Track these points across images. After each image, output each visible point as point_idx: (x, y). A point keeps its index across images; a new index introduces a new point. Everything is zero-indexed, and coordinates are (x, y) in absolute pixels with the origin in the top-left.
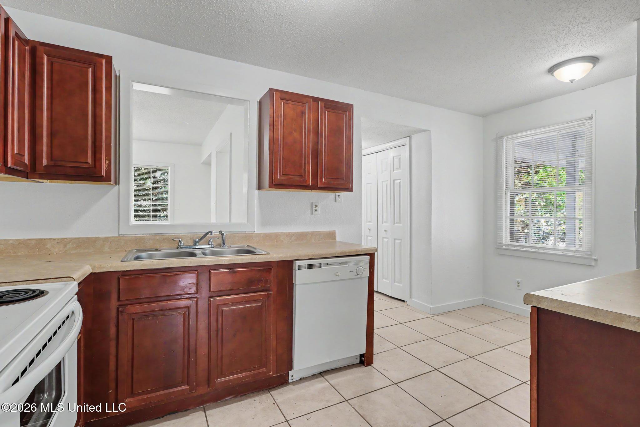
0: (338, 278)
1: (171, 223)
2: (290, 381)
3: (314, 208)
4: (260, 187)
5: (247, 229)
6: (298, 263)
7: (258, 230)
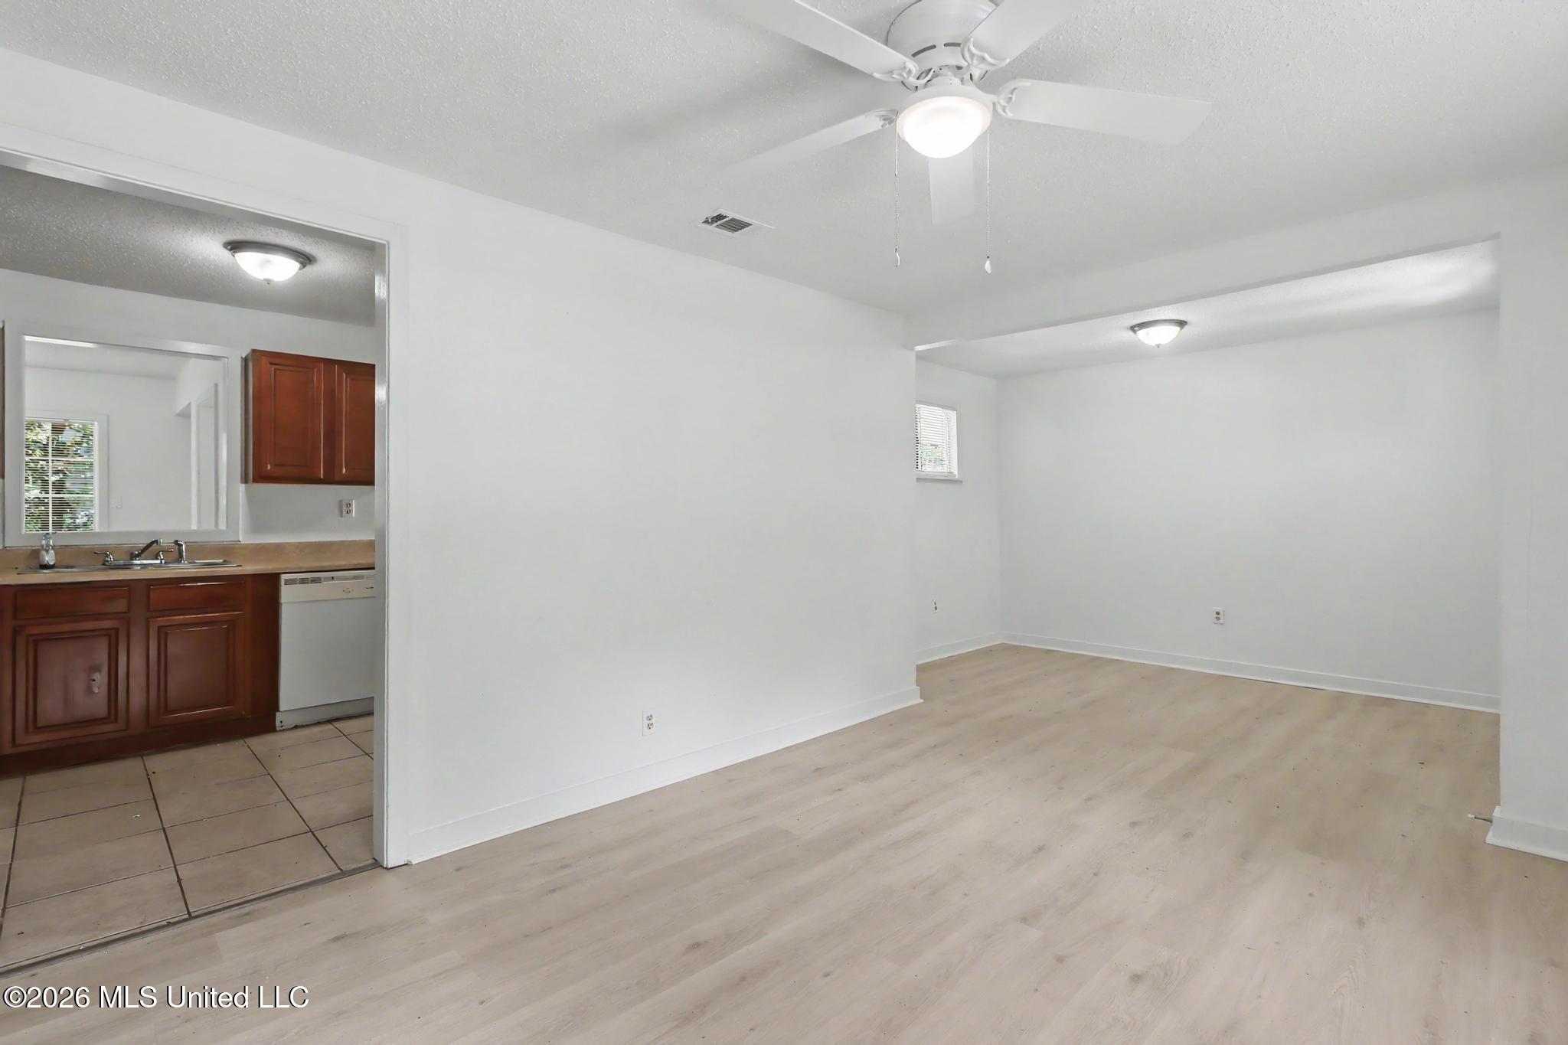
0: (349, 596)
1: (101, 531)
2: (278, 729)
3: (345, 508)
4: (245, 480)
5: (227, 538)
6: (284, 577)
7: (244, 538)
